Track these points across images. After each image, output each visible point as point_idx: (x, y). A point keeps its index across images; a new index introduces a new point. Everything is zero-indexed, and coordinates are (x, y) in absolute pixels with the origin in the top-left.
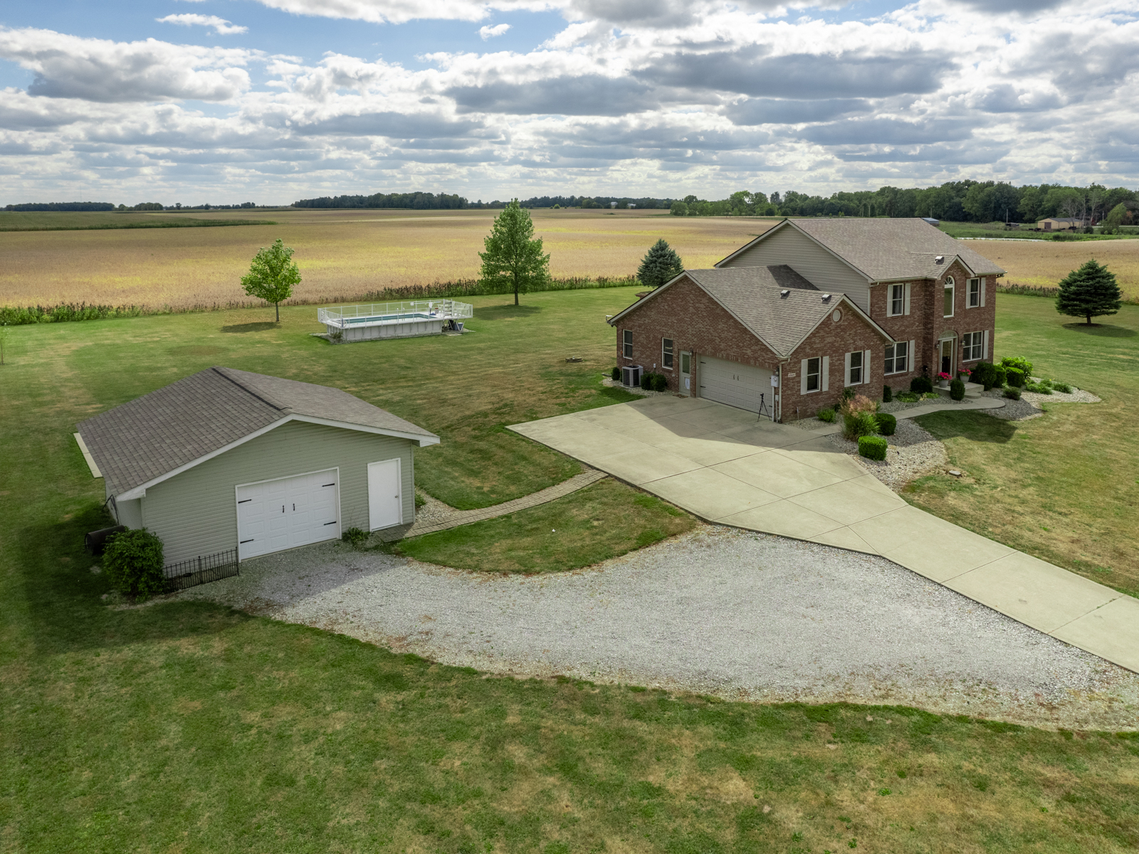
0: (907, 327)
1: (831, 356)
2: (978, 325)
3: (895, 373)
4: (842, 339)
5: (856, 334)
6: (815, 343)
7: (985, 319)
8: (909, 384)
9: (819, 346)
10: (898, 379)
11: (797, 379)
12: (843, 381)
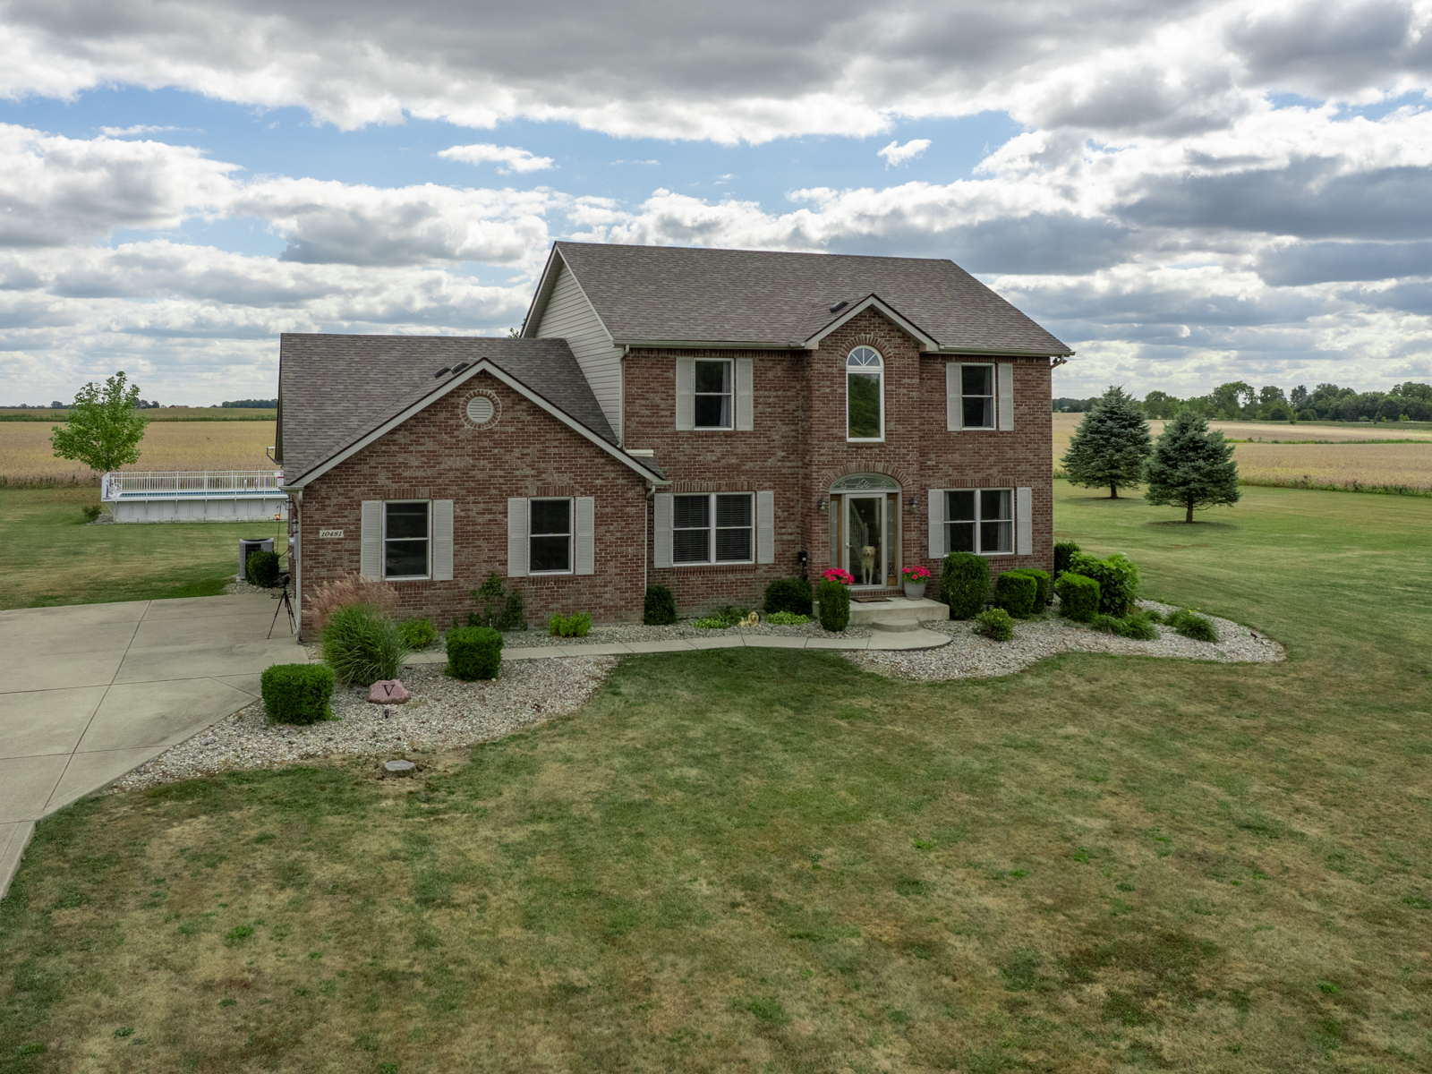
0: (745, 458)
1: (458, 500)
2: (994, 471)
3: (713, 562)
4: (498, 462)
5: (544, 456)
6: (406, 466)
7: (1018, 462)
8: (761, 593)
9: (419, 473)
10: (720, 578)
11: (350, 545)
12: (504, 563)
